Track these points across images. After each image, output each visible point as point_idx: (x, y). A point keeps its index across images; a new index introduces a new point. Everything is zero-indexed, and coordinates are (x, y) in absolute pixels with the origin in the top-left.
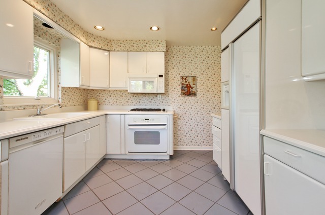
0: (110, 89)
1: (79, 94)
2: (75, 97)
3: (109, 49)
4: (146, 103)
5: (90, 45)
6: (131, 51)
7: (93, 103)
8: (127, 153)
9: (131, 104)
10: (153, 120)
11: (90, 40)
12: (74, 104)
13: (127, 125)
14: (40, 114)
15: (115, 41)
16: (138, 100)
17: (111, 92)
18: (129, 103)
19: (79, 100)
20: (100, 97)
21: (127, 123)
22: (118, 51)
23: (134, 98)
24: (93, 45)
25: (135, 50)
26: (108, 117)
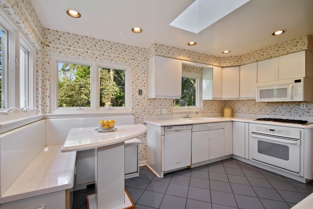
0: (240, 99)
1: (216, 104)
2: (213, 106)
3: (239, 65)
4: (283, 113)
5: (222, 66)
6: (260, 60)
7: (227, 111)
8: (251, 159)
9: (264, 113)
10: (279, 132)
11: (222, 62)
12: (213, 111)
13: (250, 133)
14: (188, 117)
15: (245, 56)
16: (273, 109)
17: (245, 102)
18: (262, 112)
19: (217, 109)
20: (235, 106)
21: (251, 131)
22: (248, 64)
23: (269, 106)
24: (225, 66)
25: (265, 58)
26: (234, 123)
